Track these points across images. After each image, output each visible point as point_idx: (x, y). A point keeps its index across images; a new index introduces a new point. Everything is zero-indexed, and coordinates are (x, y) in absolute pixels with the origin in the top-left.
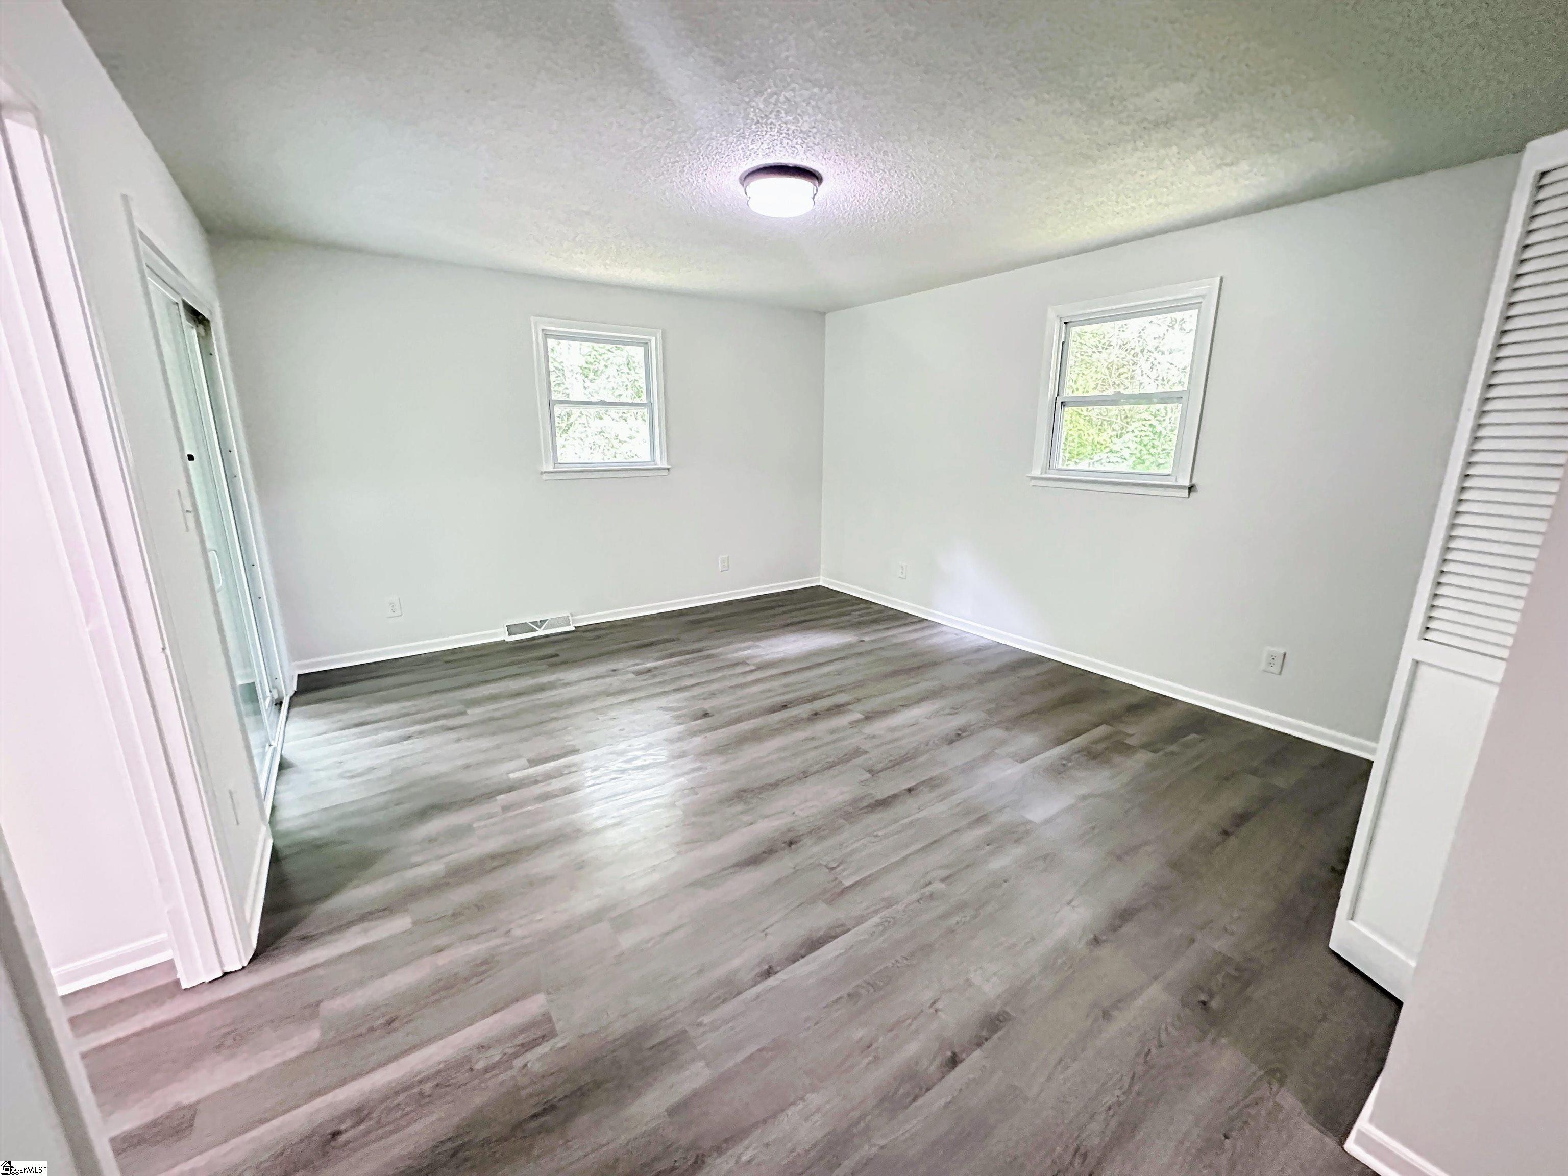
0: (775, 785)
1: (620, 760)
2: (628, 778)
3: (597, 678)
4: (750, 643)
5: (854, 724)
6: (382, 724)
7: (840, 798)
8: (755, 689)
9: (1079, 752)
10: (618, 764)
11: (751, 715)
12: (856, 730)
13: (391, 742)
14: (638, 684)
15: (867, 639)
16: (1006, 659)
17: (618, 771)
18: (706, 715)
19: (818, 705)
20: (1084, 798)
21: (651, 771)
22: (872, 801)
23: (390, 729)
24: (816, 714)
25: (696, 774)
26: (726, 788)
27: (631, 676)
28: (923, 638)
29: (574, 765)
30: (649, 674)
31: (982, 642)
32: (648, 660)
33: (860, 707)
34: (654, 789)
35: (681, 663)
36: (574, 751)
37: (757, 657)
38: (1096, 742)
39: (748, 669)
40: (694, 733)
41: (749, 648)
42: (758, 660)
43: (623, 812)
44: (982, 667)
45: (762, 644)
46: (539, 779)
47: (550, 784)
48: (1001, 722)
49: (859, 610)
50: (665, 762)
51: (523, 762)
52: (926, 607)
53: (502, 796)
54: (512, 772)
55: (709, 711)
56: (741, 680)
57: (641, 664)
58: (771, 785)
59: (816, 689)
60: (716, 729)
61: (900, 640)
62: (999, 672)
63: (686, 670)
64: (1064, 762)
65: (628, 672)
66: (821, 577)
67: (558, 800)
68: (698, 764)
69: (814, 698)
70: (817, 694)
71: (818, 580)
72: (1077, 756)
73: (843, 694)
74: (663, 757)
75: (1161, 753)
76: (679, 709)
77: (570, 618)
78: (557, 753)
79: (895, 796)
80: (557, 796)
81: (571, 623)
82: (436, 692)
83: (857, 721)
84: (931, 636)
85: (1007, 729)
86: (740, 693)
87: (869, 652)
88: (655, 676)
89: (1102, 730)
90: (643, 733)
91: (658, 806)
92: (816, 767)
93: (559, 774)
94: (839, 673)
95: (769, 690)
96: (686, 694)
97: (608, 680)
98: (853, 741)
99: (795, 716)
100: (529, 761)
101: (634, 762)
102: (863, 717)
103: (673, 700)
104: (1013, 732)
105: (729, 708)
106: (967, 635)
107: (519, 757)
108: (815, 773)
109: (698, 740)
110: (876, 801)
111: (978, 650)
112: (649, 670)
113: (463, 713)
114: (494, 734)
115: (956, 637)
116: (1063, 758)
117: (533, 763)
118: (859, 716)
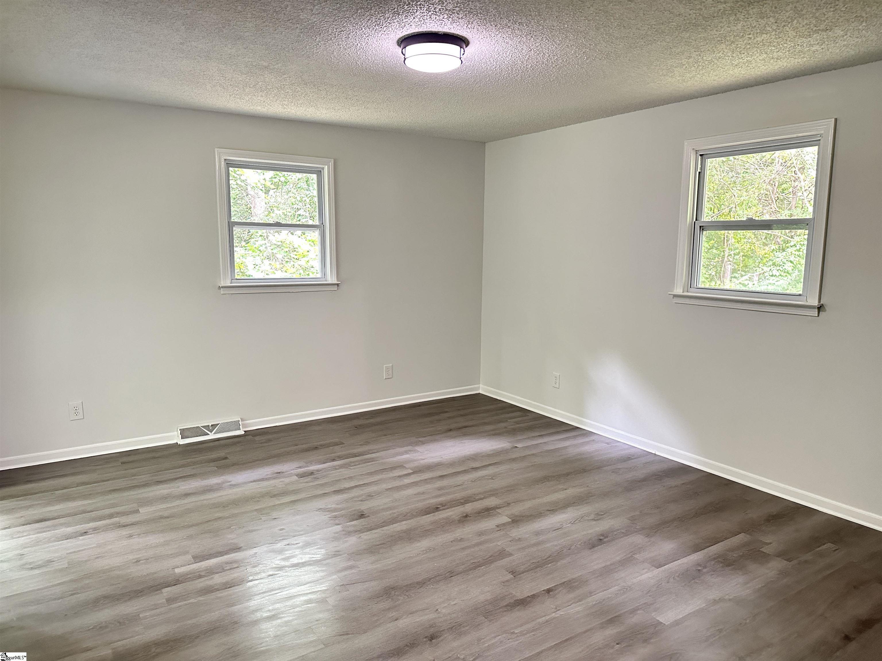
0: (422, 584)
1: (278, 558)
2: (284, 574)
3: (262, 480)
4: (409, 448)
5: (500, 527)
6: (62, 520)
7: (482, 598)
8: (410, 491)
9: (715, 559)
10: (277, 561)
11: (406, 517)
12: (502, 533)
13: (68, 537)
14: (301, 486)
15: (519, 445)
16: (655, 468)
17: (276, 568)
18: (362, 516)
19: (468, 508)
20: (715, 602)
21: (306, 568)
22: (512, 601)
23: (68, 525)
24: (466, 516)
25: (346, 573)
26: (375, 586)
27: (296, 478)
28: (575, 446)
29: (236, 562)
30: (312, 476)
31: (632, 451)
32: (311, 463)
33: (508, 511)
34: (308, 585)
35: (341, 467)
36: (237, 549)
37: (415, 461)
38: (732, 550)
39: (405, 472)
40: (349, 533)
41: (406, 452)
42: (416, 464)
43: (277, 606)
44: (629, 476)
45: (420, 448)
46: (203, 574)
47: (212, 578)
48: (643, 529)
49: (514, 418)
50: (320, 561)
51: (189, 557)
52: (579, 416)
53: (169, 589)
54: (178, 567)
55: (366, 512)
56: (397, 483)
57: (306, 467)
58: (418, 583)
59: (469, 492)
60: (371, 529)
61: (551, 447)
62: (645, 480)
63: (346, 472)
64: (700, 568)
65: (291, 475)
66: (481, 385)
67: (219, 594)
68: (350, 563)
69: (466, 501)
70: (470, 497)
71: (478, 388)
72: (713, 562)
73: (493, 498)
74: (319, 556)
75: (795, 562)
76: (335, 510)
77: (240, 423)
78: (220, 550)
79: (534, 597)
80: (218, 590)
81: (241, 427)
82: (114, 490)
83: (504, 524)
84: (583, 444)
85: (648, 536)
86: (397, 495)
87: (523, 458)
88: (317, 478)
89: (741, 538)
90: (302, 533)
91: (309, 601)
92: (461, 568)
93: (220, 569)
94: (493, 477)
95: (423, 493)
96: (345, 496)
97: (272, 482)
98: (499, 543)
99: (447, 518)
100: (194, 557)
101: (291, 560)
102: (510, 520)
103: (332, 501)
104: (653, 539)
105: (383, 510)
106: (618, 444)
107: (187, 553)
108: (461, 573)
109: (353, 540)
110: (515, 601)
111: (628, 458)
112: (312, 473)
113: (137, 511)
114: (162, 531)
115: (608, 446)
116: (699, 565)
117: (198, 558)
118: (506, 519)
